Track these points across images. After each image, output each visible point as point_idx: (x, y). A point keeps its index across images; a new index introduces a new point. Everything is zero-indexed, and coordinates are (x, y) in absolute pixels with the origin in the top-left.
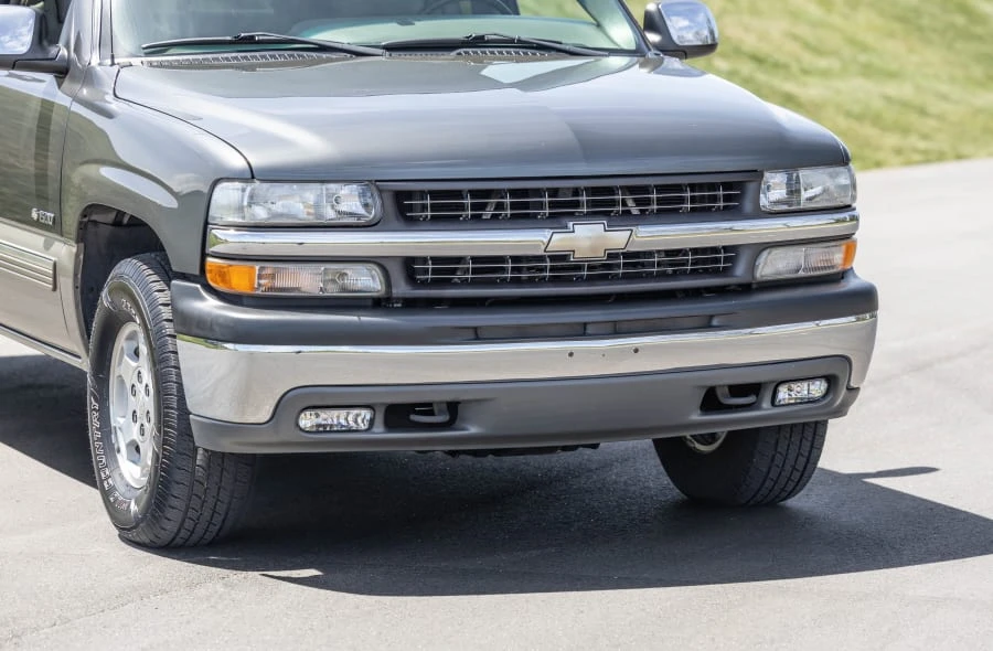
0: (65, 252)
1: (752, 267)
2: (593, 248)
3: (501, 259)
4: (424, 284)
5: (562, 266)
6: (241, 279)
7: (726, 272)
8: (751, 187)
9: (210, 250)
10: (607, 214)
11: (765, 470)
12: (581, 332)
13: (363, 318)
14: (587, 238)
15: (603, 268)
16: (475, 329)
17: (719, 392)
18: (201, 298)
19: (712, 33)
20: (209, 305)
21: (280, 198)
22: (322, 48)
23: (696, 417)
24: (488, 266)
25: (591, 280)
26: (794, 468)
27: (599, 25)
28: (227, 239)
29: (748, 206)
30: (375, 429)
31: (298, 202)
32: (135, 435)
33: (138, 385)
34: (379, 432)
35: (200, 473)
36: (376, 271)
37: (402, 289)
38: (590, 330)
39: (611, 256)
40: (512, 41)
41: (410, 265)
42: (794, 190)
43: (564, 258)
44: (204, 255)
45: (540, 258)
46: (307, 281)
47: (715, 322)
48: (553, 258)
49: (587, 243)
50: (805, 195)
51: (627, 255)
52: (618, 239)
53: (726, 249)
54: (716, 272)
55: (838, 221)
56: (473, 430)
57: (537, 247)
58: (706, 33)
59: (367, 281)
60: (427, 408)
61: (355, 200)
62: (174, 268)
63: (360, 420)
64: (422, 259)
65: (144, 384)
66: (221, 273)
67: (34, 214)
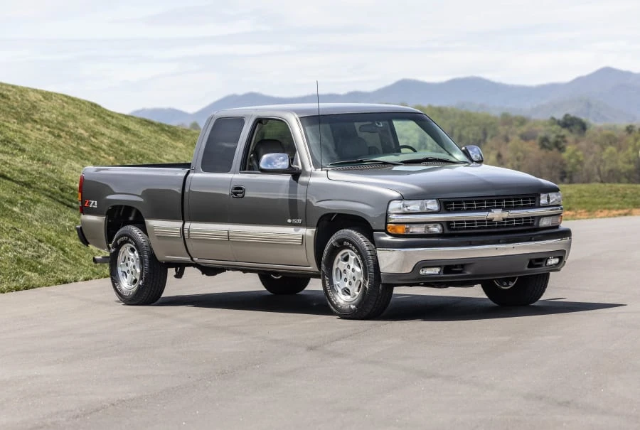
0: (309, 232)
1: (538, 223)
2: (499, 217)
3: (473, 221)
4: (453, 229)
5: (491, 222)
6: (400, 230)
7: (532, 225)
8: (537, 198)
9: (388, 221)
10: (501, 207)
12: (498, 242)
13: (440, 239)
14: (497, 215)
15: (501, 223)
16: (471, 242)
17: (533, 261)
18: (385, 236)
19: (482, 157)
20: (389, 238)
21: (412, 205)
22: (385, 163)
23: (527, 269)
24: (470, 223)
25: (498, 227)
27: (450, 155)
28: (394, 218)
29: (537, 204)
30: (441, 273)
31: (415, 206)
32: (347, 285)
33: (348, 270)
34: (442, 275)
36: (439, 227)
37: (447, 231)
38: (501, 241)
39: (504, 220)
41: (448, 224)
42: (549, 200)
44: (386, 223)
45: (484, 221)
47: (533, 239)
48: (488, 221)
49: (497, 216)
50: (551, 201)
51: (508, 219)
52: (506, 214)
53: (533, 217)
54: (529, 225)
55: (552, 210)
56: (468, 273)
57: (484, 217)
58: (479, 156)
59: (436, 229)
60: (456, 266)
61: (432, 205)
62: (374, 228)
63: (436, 271)
64: (452, 222)
65: (351, 269)
66: (393, 228)
67: (289, 221)
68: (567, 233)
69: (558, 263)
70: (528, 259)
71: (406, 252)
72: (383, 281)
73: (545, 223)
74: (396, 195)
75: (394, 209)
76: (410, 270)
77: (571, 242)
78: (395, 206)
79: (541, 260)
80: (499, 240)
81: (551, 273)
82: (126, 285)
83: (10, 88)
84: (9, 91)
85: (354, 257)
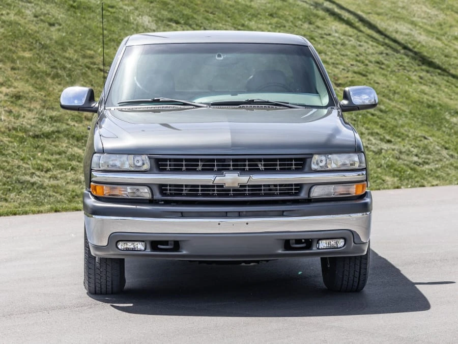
1: (309, 193)
2: (233, 183)
3: (197, 186)
4: (165, 195)
5: (222, 190)
7: (296, 194)
8: (307, 160)
10: (240, 169)
12: (225, 215)
13: (138, 207)
14: (231, 179)
15: (241, 190)
16: (182, 213)
17: (291, 242)
18: (90, 198)
20: (92, 201)
23: (281, 251)
24: (193, 188)
25: (235, 195)
27: (320, 96)
29: (306, 168)
30: (147, 250)
31: (126, 162)
34: (149, 252)
35: (98, 265)
37: (158, 196)
38: (228, 214)
39: (241, 186)
41: (162, 188)
43: (222, 186)
44: (90, 181)
45: (213, 186)
46: (127, 192)
47: (285, 214)
48: (218, 186)
49: (231, 181)
51: (250, 186)
52: (244, 179)
53: (296, 185)
54: (291, 194)
56: (184, 252)
57: (210, 182)
59: (145, 193)
60: (166, 243)
61: (144, 162)
63: (140, 246)
64: (166, 185)
66: (95, 189)
69: (344, 246)
70: (283, 240)
73: (316, 192)
76: (106, 244)
78: (94, 160)
80: (226, 212)
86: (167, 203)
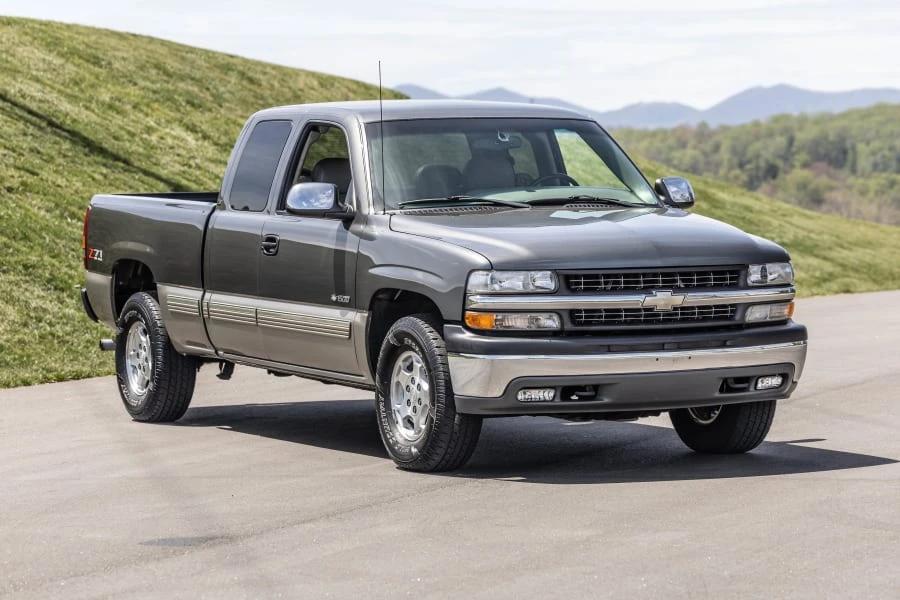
0: (358, 318)
1: (744, 316)
2: (666, 305)
3: (619, 310)
4: (580, 324)
5: (650, 314)
6: (486, 322)
7: (731, 318)
8: (743, 273)
9: (467, 307)
10: (671, 287)
11: (742, 431)
12: (661, 348)
14: (662, 300)
15: (670, 316)
16: (609, 346)
17: (729, 381)
18: (463, 333)
19: (691, 195)
20: (467, 336)
21: (507, 279)
22: (497, 204)
23: (717, 394)
24: (613, 314)
25: (665, 321)
26: (758, 429)
27: (632, 191)
28: (477, 301)
29: (741, 283)
30: (556, 400)
31: (515, 281)
32: (409, 411)
33: (412, 386)
34: (558, 402)
35: (456, 427)
36: (555, 317)
37: (569, 326)
38: (666, 347)
39: (675, 309)
40: (594, 199)
41: (573, 313)
42: (764, 276)
43: (651, 309)
44: (464, 310)
45: (639, 310)
47: (728, 343)
48: (646, 310)
49: (662, 303)
50: (770, 277)
51: (683, 308)
52: (679, 300)
53: (732, 305)
54: (726, 318)
56: (606, 400)
57: (638, 304)
58: (687, 195)
59: (551, 323)
60: (583, 388)
61: (544, 280)
62: (445, 318)
63: (548, 395)
64: (579, 311)
65: (416, 384)
66: (474, 319)
67: (334, 298)
68: (799, 334)
69: (781, 386)
70: (720, 378)
71: (492, 360)
72: (459, 409)
73: (755, 315)
74: (481, 261)
75: (478, 286)
76: (500, 394)
77: (805, 348)
78: (478, 280)
79: (746, 380)
80: (663, 344)
81: (778, 401)
82: (136, 386)
83: (268, 70)
84: (265, 73)
85: (419, 365)
86: (571, 335)
